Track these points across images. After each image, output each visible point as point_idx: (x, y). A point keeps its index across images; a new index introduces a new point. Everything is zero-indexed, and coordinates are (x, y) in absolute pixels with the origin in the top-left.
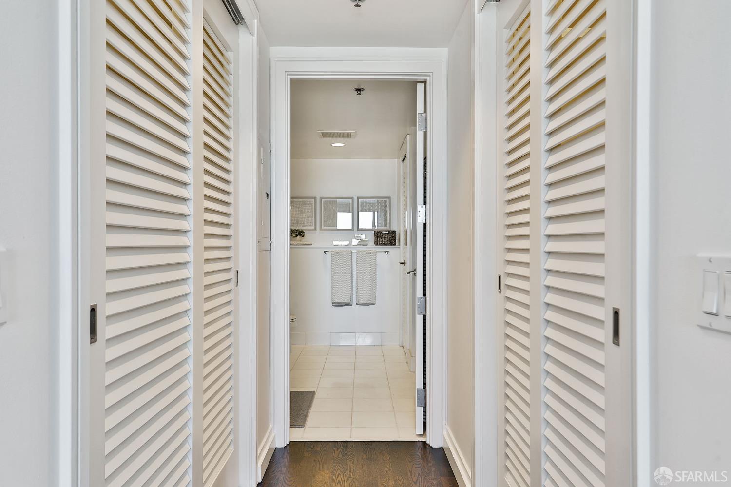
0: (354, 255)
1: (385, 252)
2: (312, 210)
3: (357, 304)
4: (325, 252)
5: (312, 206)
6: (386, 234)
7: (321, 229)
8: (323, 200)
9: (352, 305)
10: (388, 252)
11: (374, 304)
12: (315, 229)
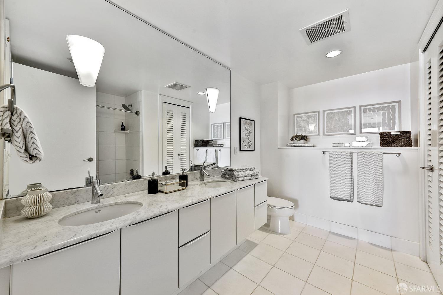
0: (355, 156)
1: (396, 153)
2: (316, 121)
3: (358, 201)
4: (324, 152)
5: (316, 118)
6: (396, 136)
7: (324, 134)
8: (325, 113)
9: (352, 202)
10: (399, 154)
11: (381, 206)
12: (319, 134)
